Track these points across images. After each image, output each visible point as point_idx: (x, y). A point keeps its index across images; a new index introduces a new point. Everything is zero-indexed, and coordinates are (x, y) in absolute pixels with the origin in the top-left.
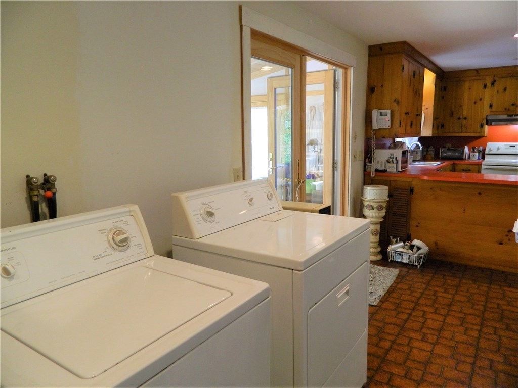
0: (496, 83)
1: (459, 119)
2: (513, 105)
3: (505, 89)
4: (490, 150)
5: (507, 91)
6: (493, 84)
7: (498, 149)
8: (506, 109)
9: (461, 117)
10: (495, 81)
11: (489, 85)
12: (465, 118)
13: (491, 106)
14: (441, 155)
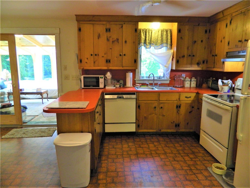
0: (232, 21)
3: (237, 26)
5: (237, 28)
6: (231, 23)
9: (214, 54)
11: (229, 24)
12: (216, 55)
13: (229, 43)
14: (211, 85)
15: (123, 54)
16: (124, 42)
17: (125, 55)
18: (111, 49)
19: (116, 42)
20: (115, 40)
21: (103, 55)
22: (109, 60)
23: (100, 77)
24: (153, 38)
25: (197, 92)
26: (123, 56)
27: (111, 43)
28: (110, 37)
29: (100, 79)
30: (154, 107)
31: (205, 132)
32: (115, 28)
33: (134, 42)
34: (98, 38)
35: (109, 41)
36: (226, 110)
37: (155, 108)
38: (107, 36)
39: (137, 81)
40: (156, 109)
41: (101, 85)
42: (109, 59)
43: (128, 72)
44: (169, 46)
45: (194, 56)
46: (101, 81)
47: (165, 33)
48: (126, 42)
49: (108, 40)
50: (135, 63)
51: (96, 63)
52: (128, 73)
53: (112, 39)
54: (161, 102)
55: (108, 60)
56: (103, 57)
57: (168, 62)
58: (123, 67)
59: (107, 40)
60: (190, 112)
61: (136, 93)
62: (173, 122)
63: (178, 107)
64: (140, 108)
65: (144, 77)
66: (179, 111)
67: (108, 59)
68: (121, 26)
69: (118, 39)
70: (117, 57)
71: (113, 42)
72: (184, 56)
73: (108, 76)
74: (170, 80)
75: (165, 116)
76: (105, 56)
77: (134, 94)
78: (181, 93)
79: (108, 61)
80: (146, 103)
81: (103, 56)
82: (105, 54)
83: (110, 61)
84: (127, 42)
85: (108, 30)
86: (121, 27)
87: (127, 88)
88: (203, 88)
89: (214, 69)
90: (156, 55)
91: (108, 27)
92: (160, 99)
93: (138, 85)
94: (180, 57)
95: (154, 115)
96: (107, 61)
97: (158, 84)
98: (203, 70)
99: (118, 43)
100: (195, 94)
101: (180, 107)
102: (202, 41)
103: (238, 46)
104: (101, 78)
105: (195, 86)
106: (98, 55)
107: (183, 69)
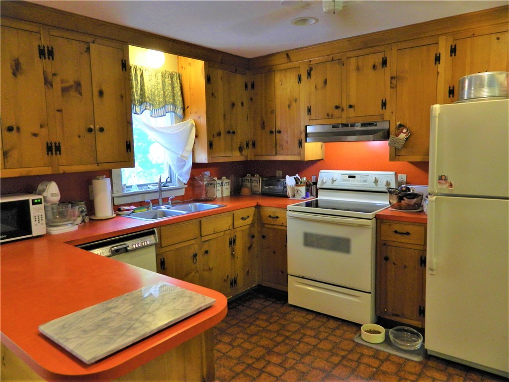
0: (312, 73)
1: (271, 132)
2: (337, 107)
3: (325, 82)
4: (323, 183)
5: (328, 85)
6: (309, 74)
7: (333, 181)
8: (328, 115)
9: (274, 130)
10: (311, 69)
11: (304, 77)
12: (280, 132)
13: (309, 111)
14: (261, 189)
15: (97, 127)
16: (96, 93)
17: (102, 130)
18: (58, 111)
19: (73, 93)
20: (71, 87)
21: (36, 129)
22: (57, 145)
23: (33, 200)
24: (148, 89)
25: (255, 204)
26: (98, 133)
27: (60, 93)
28: (54, 75)
29: (32, 207)
30: (192, 255)
31: (303, 278)
32: (66, 48)
33: (122, 97)
34: (14, 74)
35: (52, 85)
36: (361, 226)
37: (195, 255)
38: (44, 72)
39: (117, 198)
40: (196, 259)
41: (36, 225)
42: (55, 144)
43: (98, 177)
44: (179, 112)
45: (234, 133)
46: (36, 212)
47: (168, 81)
48: (101, 93)
49: (48, 83)
50: (127, 151)
51: (14, 155)
52: (99, 179)
53: (62, 82)
54: (204, 239)
55: (53, 145)
56: (35, 135)
57: (185, 146)
58: (98, 164)
59: (46, 83)
60: (250, 248)
61: (155, 229)
62: (226, 278)
63: (232, 242)
64: (164, 265)
65: (131, 186)
66: (234, 251)
67: (51, 143)
68: (84, 47)
69: (78, 85)
70: (79, 137)
71: (65, 90)
72: (219, 134)
73: (52, 195)
74: (186, 188)
75: (212, 269)
76: (44, 131)
77: (153, 233)
78: (234, 212)
79: (53, 149)
80: (177, 249)
81: (37, 133)
82: (41, 126)
83: (58, 149)
84: (105, 94)
85: (46, 53)
86: (86, 51)
87: (103, 222)
88: (243, 196)
89: (276, 156)
90: (161, 130)
91: (45, 43)
92: (203, 233)
93: (127, 210)
94: (213, 136)
95: (193, 273)
96: (49, 149)
97: (168, 198)
98: (248, 159)
99: (81, 94)
100: (253, 209)
101: (234, 241)
102: (242, 104)
103: (332, 116)
104: (34, 203)
105: (229, 195)
106: (18, 129)
107: (217, 161)
